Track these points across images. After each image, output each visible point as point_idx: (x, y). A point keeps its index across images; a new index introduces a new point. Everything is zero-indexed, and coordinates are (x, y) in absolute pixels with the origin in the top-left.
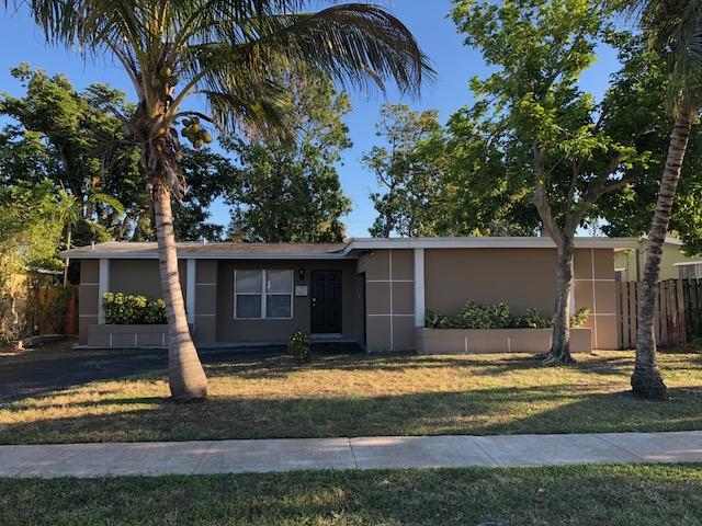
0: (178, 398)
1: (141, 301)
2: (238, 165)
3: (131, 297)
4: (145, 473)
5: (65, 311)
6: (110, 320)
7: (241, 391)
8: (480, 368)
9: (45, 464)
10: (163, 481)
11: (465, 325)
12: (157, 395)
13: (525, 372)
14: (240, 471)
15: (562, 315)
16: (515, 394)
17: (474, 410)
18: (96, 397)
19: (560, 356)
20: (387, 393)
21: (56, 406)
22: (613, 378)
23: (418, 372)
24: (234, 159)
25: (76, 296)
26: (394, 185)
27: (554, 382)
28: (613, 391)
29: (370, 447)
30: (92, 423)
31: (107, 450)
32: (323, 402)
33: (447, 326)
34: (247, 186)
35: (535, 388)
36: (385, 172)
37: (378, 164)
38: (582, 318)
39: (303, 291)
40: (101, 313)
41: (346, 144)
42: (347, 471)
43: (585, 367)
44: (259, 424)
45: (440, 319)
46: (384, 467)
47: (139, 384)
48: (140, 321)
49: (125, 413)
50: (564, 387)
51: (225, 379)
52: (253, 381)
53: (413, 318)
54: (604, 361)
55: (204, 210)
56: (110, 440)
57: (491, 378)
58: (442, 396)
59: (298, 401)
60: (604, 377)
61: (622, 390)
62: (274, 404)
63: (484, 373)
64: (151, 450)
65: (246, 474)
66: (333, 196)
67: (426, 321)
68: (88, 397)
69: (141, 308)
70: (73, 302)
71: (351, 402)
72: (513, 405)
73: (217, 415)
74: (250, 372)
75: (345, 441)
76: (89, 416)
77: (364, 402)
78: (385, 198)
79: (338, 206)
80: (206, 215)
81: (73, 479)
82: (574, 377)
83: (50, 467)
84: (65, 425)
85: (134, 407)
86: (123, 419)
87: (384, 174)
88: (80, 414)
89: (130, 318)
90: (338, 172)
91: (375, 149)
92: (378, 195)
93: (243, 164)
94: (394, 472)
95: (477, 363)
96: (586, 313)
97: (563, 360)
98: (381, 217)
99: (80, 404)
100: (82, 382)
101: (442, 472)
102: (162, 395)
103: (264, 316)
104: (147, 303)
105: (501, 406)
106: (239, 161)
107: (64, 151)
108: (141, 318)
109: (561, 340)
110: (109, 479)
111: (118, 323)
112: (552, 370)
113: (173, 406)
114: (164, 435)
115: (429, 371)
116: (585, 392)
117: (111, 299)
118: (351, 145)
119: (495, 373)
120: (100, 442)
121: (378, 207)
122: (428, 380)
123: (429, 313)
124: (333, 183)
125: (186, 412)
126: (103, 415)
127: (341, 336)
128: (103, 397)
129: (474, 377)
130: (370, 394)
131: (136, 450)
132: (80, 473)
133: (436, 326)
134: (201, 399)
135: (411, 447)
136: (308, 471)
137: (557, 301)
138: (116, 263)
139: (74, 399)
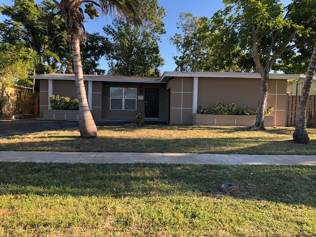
0: (84, 136)
1: (68, 99)
2: (112, 42)
3: (63, 97)
4: (68, 162)
5: (34, 104)
6: (54, 108)
7: (112, 135)
8: (222, 130)
9: (22, 158)
10: (75, 165)
11: (216, 113)
12: (74, 135)
13: (243, 132)
14: (111, 163)
15: (261, 108)
16: (239, 140)
17: (219, 145)
18: (46, 135)
19: (260, 127)
20: (179, 138)
21: (28, 138)
22: (284, 135)
23: (194, 131)
24: (111, 39)
25: (39, 97)
26: (184, 52)
27: (257, 136)
28: (284, 140)
29: (171, 156)
30: (44, 144)
31: (50, 154)
32: (150, 140)
33: (207, 113)
34: (116, 51)
35: (248, 138)
36: (181, 46)
37: (177, 42)
38: (270, 111)
39: (141, 98)
40: (50, 104)
41: (163, 32)
42: (161, 164)
43: (270, 131)
44: (121, 147)
45: (204, 110)
46: (178, 163)
47: (66, 132)
48: (67, 108)
49: (59, 141)
50: (261, 138)
51: (105, 131)
52: (118, 132)
53: (192, 110)
54: (279, 130)
55: (96, 62)
56: (52, 151)
57: (227, 134)
58: (205, 139)
59: (139, 139)
60: (279, 135)
61: (288, 140)
62: (128, 140)
63: (224, 132)
64: (70, 155)
65: (114, 164)
66: (156, 57)
67: (198, 111)
68: (43, 135)
69: (68, 103)
70: (37, 100)
71: (162, 140)
72: (238, 144)
73: (102, 143)
74: (117, 129)
75: (160, 154)
76: (43, 142)
77: (168, 141)
78: (180, 58)
79: (158, 61)
80: (97, 65)
81: (35, 163)
82: (266, 135)
83: (24, 159)
84: (32, 144)
85: (64, 139)
86: (58, 143)
87: (180, 47)
88: (39, 141)
89: (62, 107)
90: (158, 45)
91: (176, 35)
92: (177, 57)
93: (114, 41)
94: (183, 165)
95: (221, 129)
96: (272, 109)
97: (260, 128)
98: (178, 67)
99: (39, 138)
100: (40, 131)
101: (205, 166)
102: (77, 135)
103: (123, 109)
104: (70, 100)
105: (232, 144)
106: (113, 40)
107: (32, 32)
108: (67, 107)
109: (260, 120)
110: (51, 163)
111: (57, 109)
112: (256, 132)
113: (81, 139)
114: (77, 149)
115: (198, 131)
116: (271, 140)
117: (54, 98)
118: (165, 33)
119: (229, 132)
120: (48, 151)
121: (177, 63)
122: (198, 134)
123: (199, 107)
124: (156, 50)
125: (87, 141)
126: (49, 141)
127: (158, 119)
128: (49, 135)
129: (220, 133)
130: (171, 138)
131: (64, 154)
132: (38, 161)
133: (202, 113)
134: (94, 137)
135: (190, 157)
136: (143, 163)
137: (259, 102)
138: (55, 81)
139: (37, 136)
